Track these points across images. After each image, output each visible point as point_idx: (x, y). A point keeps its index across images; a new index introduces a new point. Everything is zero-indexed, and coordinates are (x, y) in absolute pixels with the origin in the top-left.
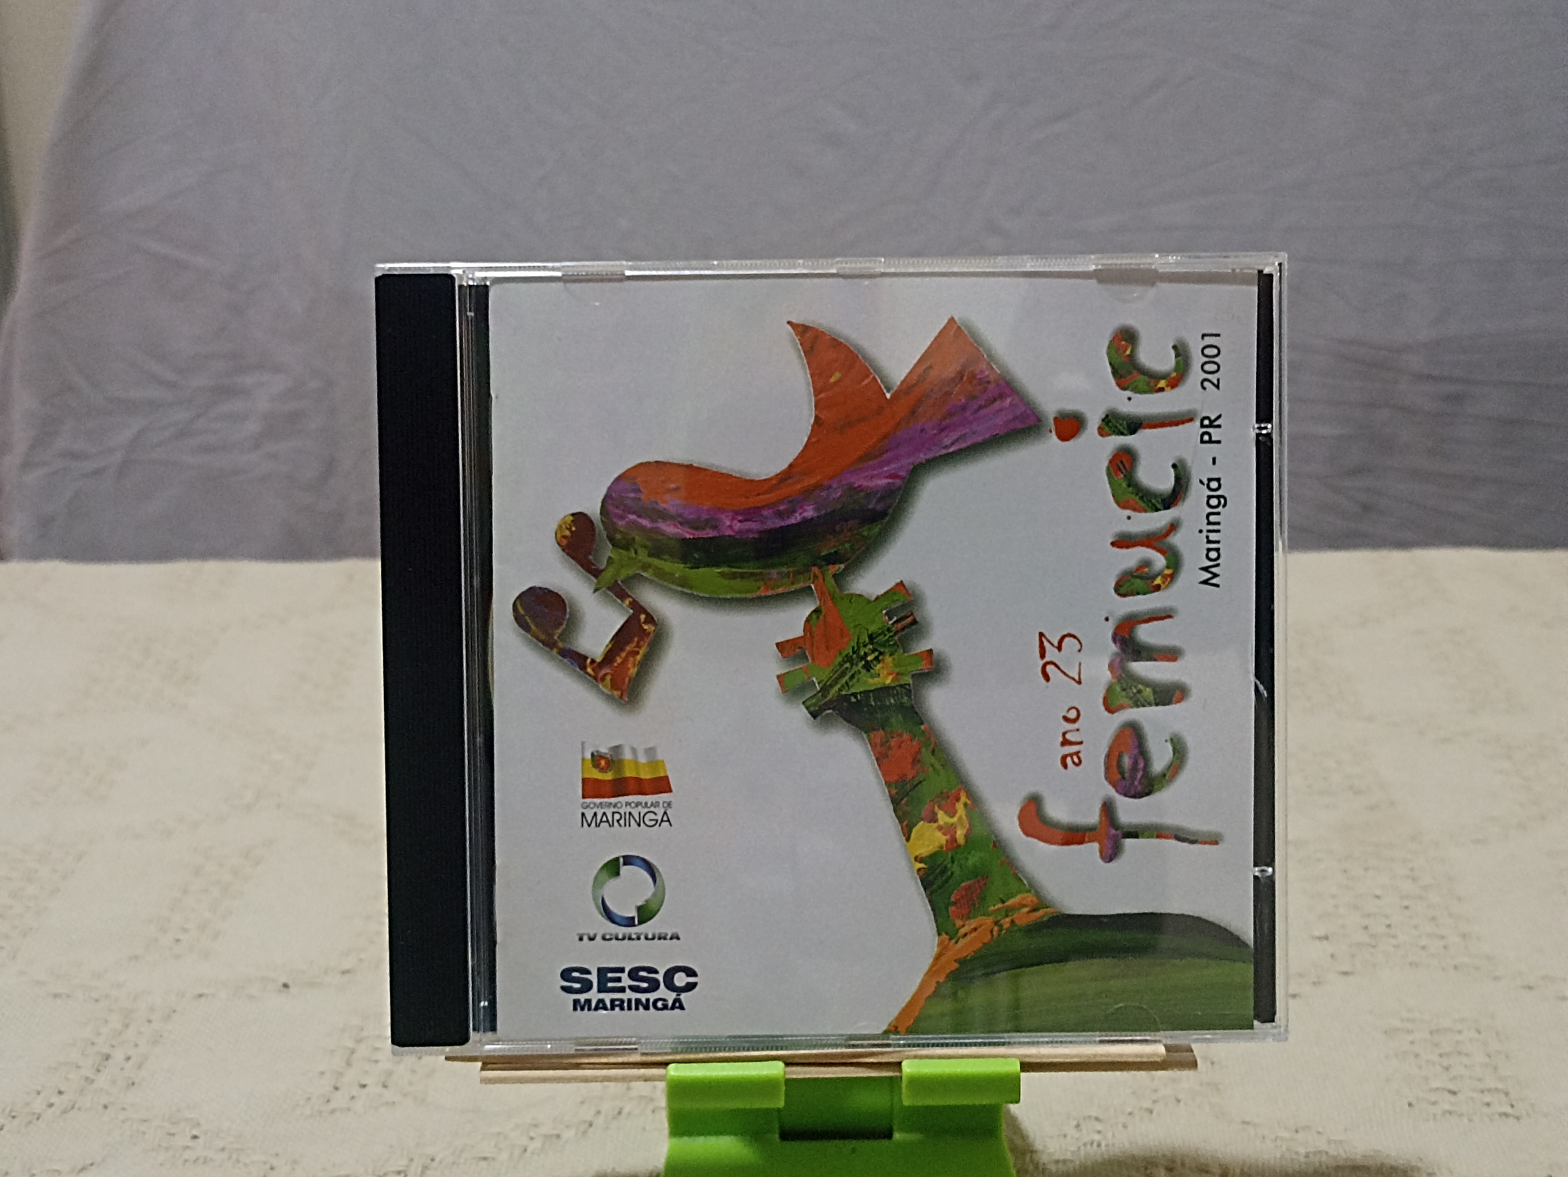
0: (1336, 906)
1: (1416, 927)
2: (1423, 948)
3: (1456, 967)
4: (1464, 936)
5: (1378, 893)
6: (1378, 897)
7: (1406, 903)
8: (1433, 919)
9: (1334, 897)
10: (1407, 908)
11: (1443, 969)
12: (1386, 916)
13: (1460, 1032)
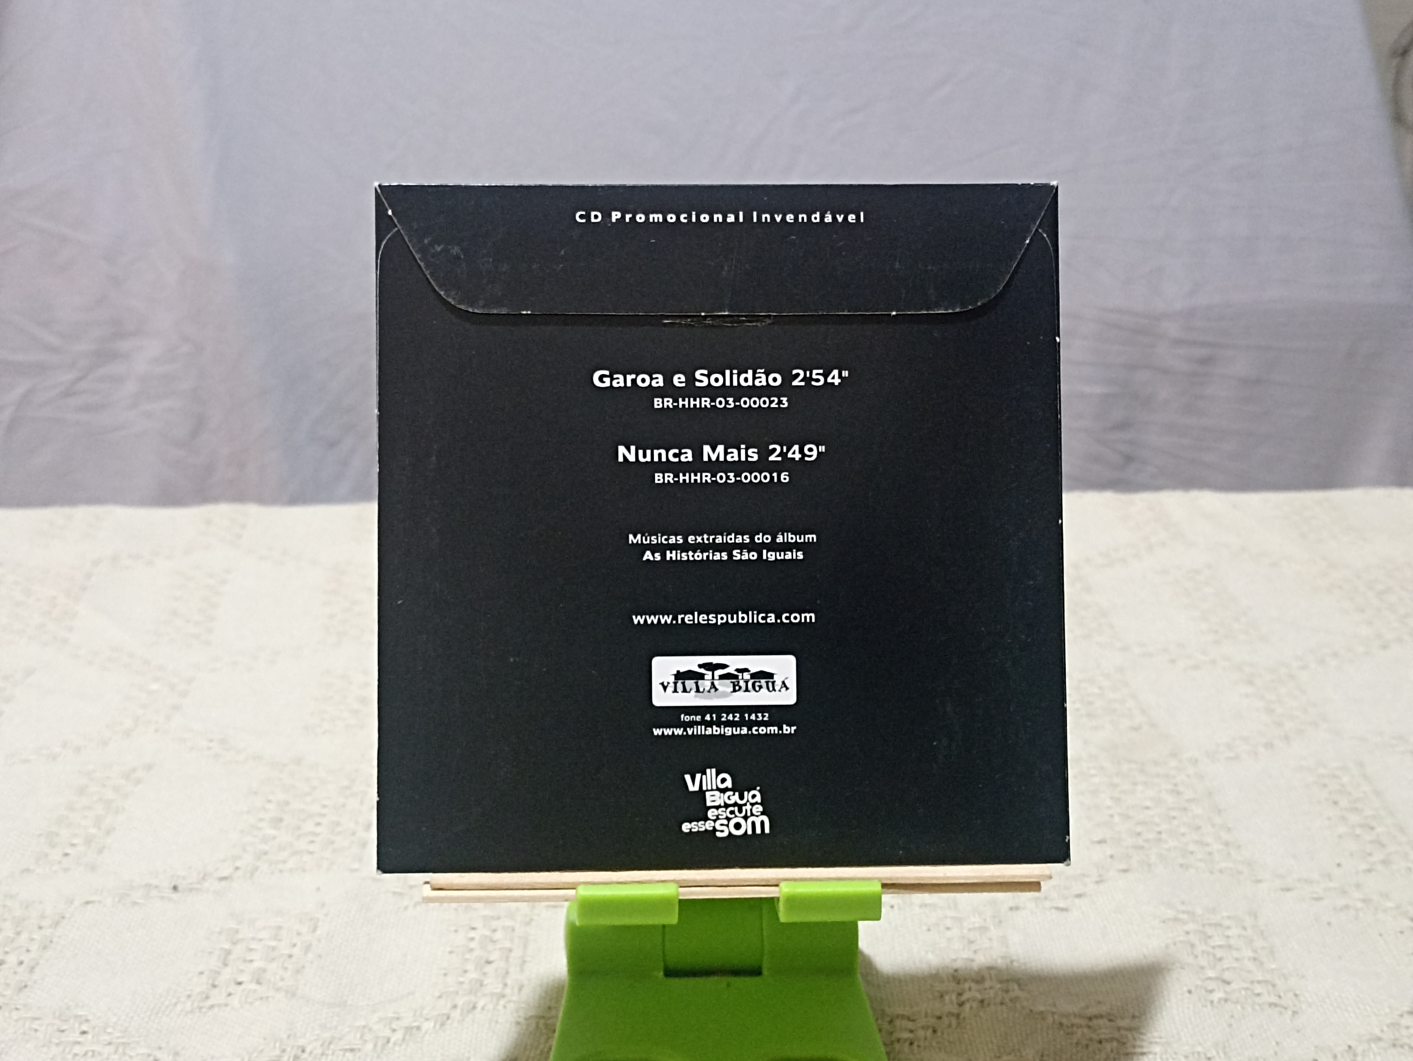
0: (1112, 816)
1: (1183, 834)
2: (1192, 853)
3: (1221, 871)
4: (1227, 844)
5: (1148, 803)
6: (1147, 808)
7: (1173, 813)
8: (1198, 828)
9: (1109, 808)
10: (1174, 818)
11: (1211, 872)
12: (1157, 825)
13: (1228, 928)
